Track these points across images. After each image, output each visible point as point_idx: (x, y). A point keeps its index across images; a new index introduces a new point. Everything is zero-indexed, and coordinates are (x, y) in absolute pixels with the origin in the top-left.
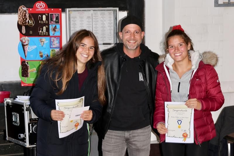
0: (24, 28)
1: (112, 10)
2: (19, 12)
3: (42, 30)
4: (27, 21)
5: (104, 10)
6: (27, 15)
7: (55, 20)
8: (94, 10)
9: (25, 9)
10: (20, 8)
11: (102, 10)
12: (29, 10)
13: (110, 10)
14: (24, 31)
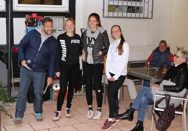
0: (27, 23)
1: (63, 17)
2: (26, 17)
3: (35, 24)
4: (29, 21)
5: (60, 17)
6: (29, 18)
7: (40, 20)
8: (55, 17)
9: (28, 16)
10: (26, 16)
11: (58, 17)
12: (30, 17)
13: (62, 17)
14: (27, 25)
